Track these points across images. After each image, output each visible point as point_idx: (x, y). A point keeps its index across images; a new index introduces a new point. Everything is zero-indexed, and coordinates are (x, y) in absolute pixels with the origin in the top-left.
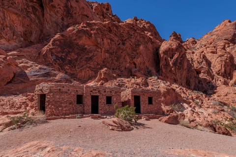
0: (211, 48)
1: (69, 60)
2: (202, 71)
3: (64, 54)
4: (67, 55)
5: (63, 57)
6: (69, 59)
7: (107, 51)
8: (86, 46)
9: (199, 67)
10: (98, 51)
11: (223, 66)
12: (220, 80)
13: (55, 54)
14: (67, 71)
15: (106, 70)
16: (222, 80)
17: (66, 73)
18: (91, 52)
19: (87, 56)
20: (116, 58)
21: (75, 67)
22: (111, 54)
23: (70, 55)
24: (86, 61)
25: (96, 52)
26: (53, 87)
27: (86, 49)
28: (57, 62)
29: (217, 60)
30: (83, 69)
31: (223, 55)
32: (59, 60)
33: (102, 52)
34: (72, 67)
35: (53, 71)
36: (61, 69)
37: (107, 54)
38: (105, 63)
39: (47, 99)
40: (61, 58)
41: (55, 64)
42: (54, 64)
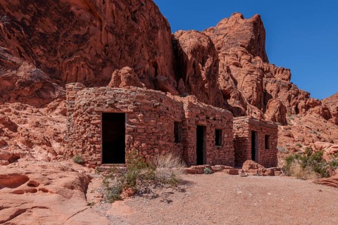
0: (231, 57)
1: (40, 33)
2: (232, 95)
3: (27, 17)
4: (34, 19)
5: (28, 24)
6: (41, 30)
7: (111, 30)
8: (73, 8)
9: (228, 87)
10: (95, 25)
11: (254, 89)
12: (255, 113)
13: (7, 10)
14: (39, 59)
15: (130, 72)
16: (258, 113)
17: (38, 65)
18: (83, 23)
19: (76, 32)
20: (127, 48)
21: (55, 52)
22: (118, 36)
23: (42, 21)
24: (76, 43)
25: (92, 27)
26: (142, 98)
27: (72, 13)
28: (13, 32)
29: (246, 79)
30: (74, 61)
31: (252, 72)
32: (18, 28)
33: (101, 30)
34: (49, 51)
35: (7, 55)
36: (26, 52)
37: (110, 36)
38: (109, 55)
39: (128, 127)
40: (23, 24)
41: (9, 37)
42: (6, 38)
